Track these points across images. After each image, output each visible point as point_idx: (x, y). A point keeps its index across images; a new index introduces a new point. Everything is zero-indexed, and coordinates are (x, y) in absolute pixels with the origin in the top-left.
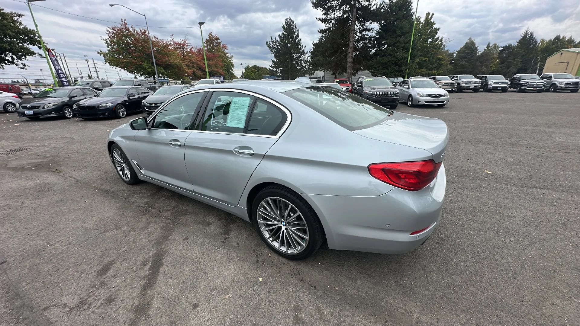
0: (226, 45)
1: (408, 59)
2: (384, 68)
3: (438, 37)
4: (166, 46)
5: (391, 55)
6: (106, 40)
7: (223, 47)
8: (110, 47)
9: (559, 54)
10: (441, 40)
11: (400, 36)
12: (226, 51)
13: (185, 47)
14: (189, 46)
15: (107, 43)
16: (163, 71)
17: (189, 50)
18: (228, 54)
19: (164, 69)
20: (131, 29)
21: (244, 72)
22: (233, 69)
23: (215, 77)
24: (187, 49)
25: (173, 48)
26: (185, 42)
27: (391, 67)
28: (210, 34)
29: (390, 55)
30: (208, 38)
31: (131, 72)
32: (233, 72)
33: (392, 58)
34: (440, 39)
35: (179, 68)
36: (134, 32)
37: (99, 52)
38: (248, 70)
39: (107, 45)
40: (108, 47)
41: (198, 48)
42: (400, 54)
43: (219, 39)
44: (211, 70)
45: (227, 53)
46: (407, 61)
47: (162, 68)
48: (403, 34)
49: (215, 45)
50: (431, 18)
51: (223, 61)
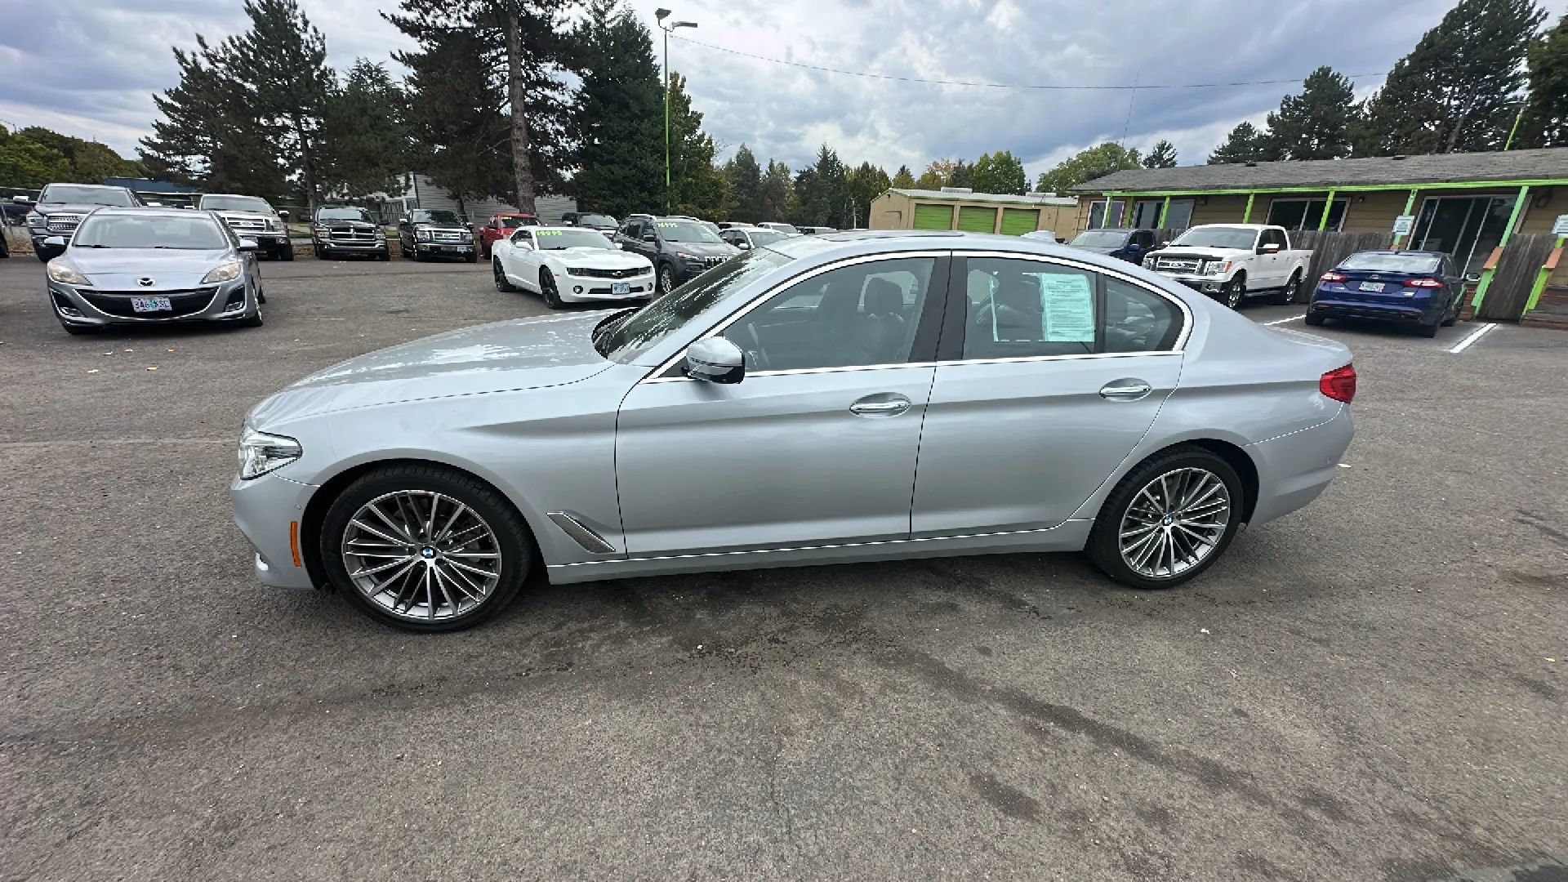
1: (665, 177)
2: (616, 194)
3: (703, 135)
5: (628, 163)
9: (886, 196)
10: (710, 141)
11: (641, 119)
27: (631, 192)
29: (626, 162)
33: (630, 169)
34: (706, 137)
42: (650, 163)
46: (665, 181)
48: (646, 114)
50: (682, 86)
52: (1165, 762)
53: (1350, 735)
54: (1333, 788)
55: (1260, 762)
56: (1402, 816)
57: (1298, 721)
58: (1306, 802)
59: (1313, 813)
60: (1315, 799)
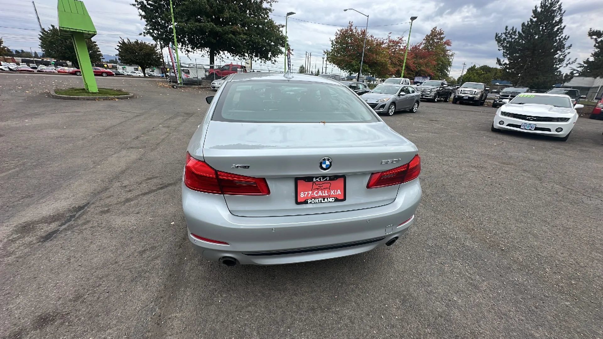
0: (450, 41)
4: (380, 44)
6: (332, 41)
7: (445, 43)
8: (333, 47)
12: (448, 48)
13: (399, 45)
14: (404, 43)
15: (332, 44)
16: (368, 68)
17: (401, 47)
18: (449, 52)
19: (370, 66)
20: (354, 31)
21: (465, 73)
22: (449, 69)
23: (421, 77)
24: (400, 46)
25: (386, 46)
26: (401, 39)
28: (433, 29)
30: (429, 34)
31: (342, 68)
32: (448, 73)
35: (383, 65)
36: (356, 32)
37: (326, 51)
38: (472, 71)
39: (332, 45)
40: (332, 47)
41: (414, 45)
43: (443, 34)
44: (419, 69)
45: (448, 50)
47: (367, 65)
49: (435, 41)
51: (438, 60)
52: (139, 195)
53: (110, 229)
54: (105, 216)
55: (123, 208)
56: (88, 222)
57: (125, 222)
58: (109, 209)
59: (106, 209)
60: (108, 211)
